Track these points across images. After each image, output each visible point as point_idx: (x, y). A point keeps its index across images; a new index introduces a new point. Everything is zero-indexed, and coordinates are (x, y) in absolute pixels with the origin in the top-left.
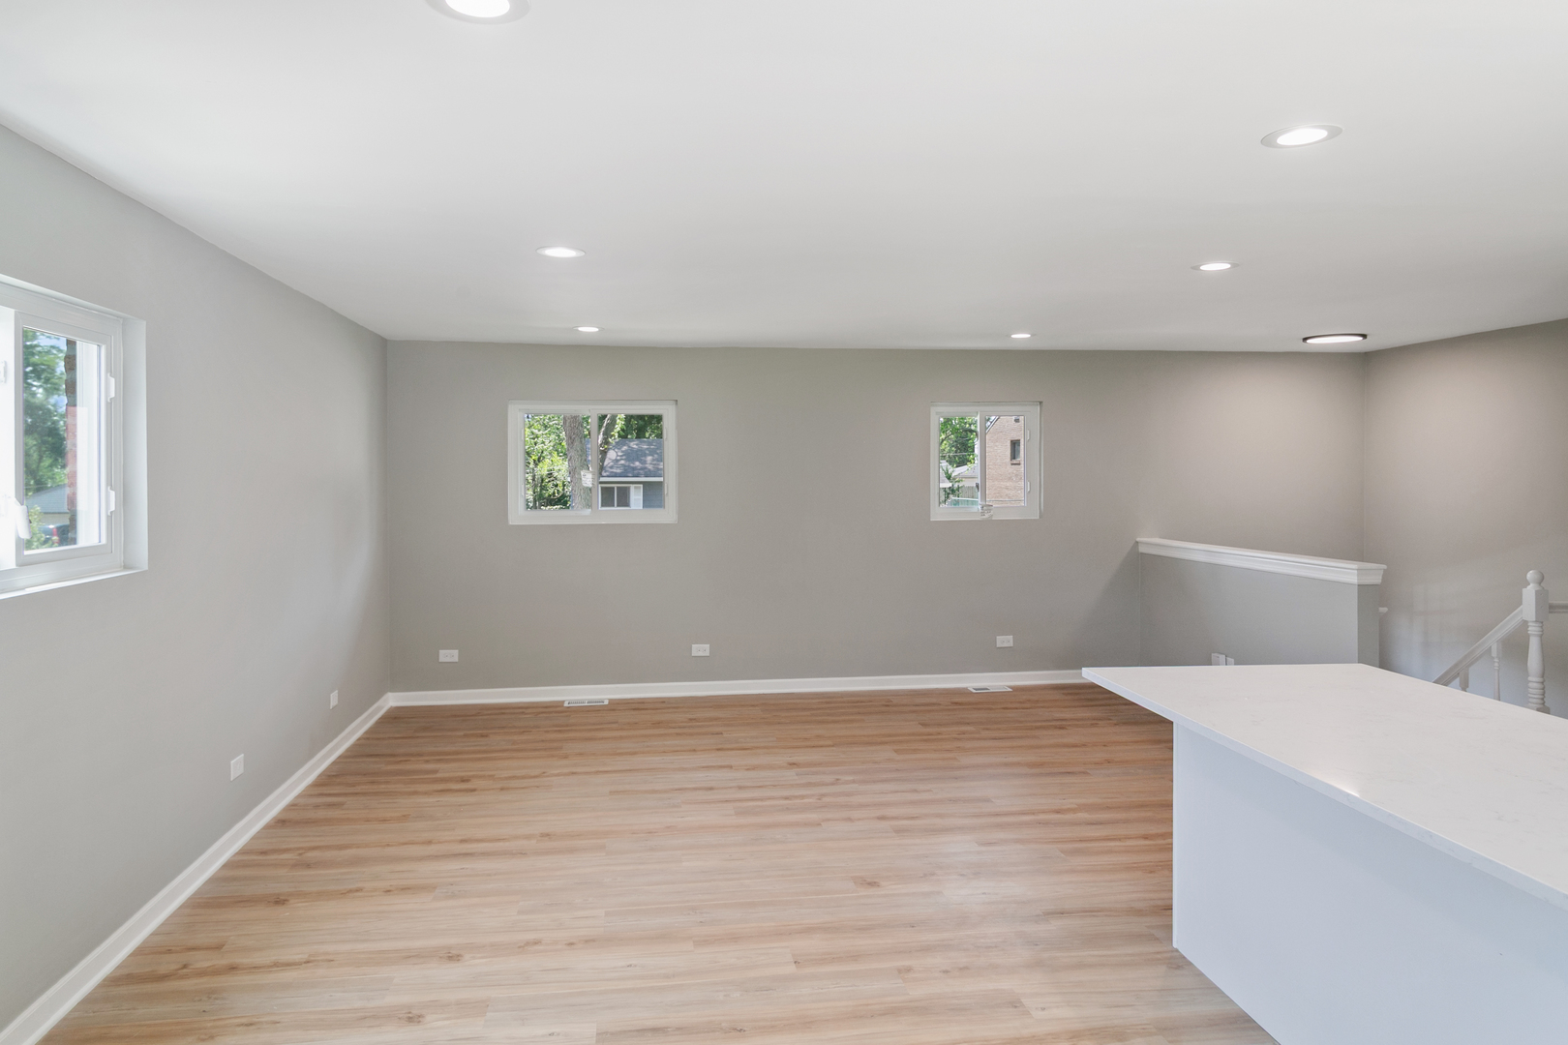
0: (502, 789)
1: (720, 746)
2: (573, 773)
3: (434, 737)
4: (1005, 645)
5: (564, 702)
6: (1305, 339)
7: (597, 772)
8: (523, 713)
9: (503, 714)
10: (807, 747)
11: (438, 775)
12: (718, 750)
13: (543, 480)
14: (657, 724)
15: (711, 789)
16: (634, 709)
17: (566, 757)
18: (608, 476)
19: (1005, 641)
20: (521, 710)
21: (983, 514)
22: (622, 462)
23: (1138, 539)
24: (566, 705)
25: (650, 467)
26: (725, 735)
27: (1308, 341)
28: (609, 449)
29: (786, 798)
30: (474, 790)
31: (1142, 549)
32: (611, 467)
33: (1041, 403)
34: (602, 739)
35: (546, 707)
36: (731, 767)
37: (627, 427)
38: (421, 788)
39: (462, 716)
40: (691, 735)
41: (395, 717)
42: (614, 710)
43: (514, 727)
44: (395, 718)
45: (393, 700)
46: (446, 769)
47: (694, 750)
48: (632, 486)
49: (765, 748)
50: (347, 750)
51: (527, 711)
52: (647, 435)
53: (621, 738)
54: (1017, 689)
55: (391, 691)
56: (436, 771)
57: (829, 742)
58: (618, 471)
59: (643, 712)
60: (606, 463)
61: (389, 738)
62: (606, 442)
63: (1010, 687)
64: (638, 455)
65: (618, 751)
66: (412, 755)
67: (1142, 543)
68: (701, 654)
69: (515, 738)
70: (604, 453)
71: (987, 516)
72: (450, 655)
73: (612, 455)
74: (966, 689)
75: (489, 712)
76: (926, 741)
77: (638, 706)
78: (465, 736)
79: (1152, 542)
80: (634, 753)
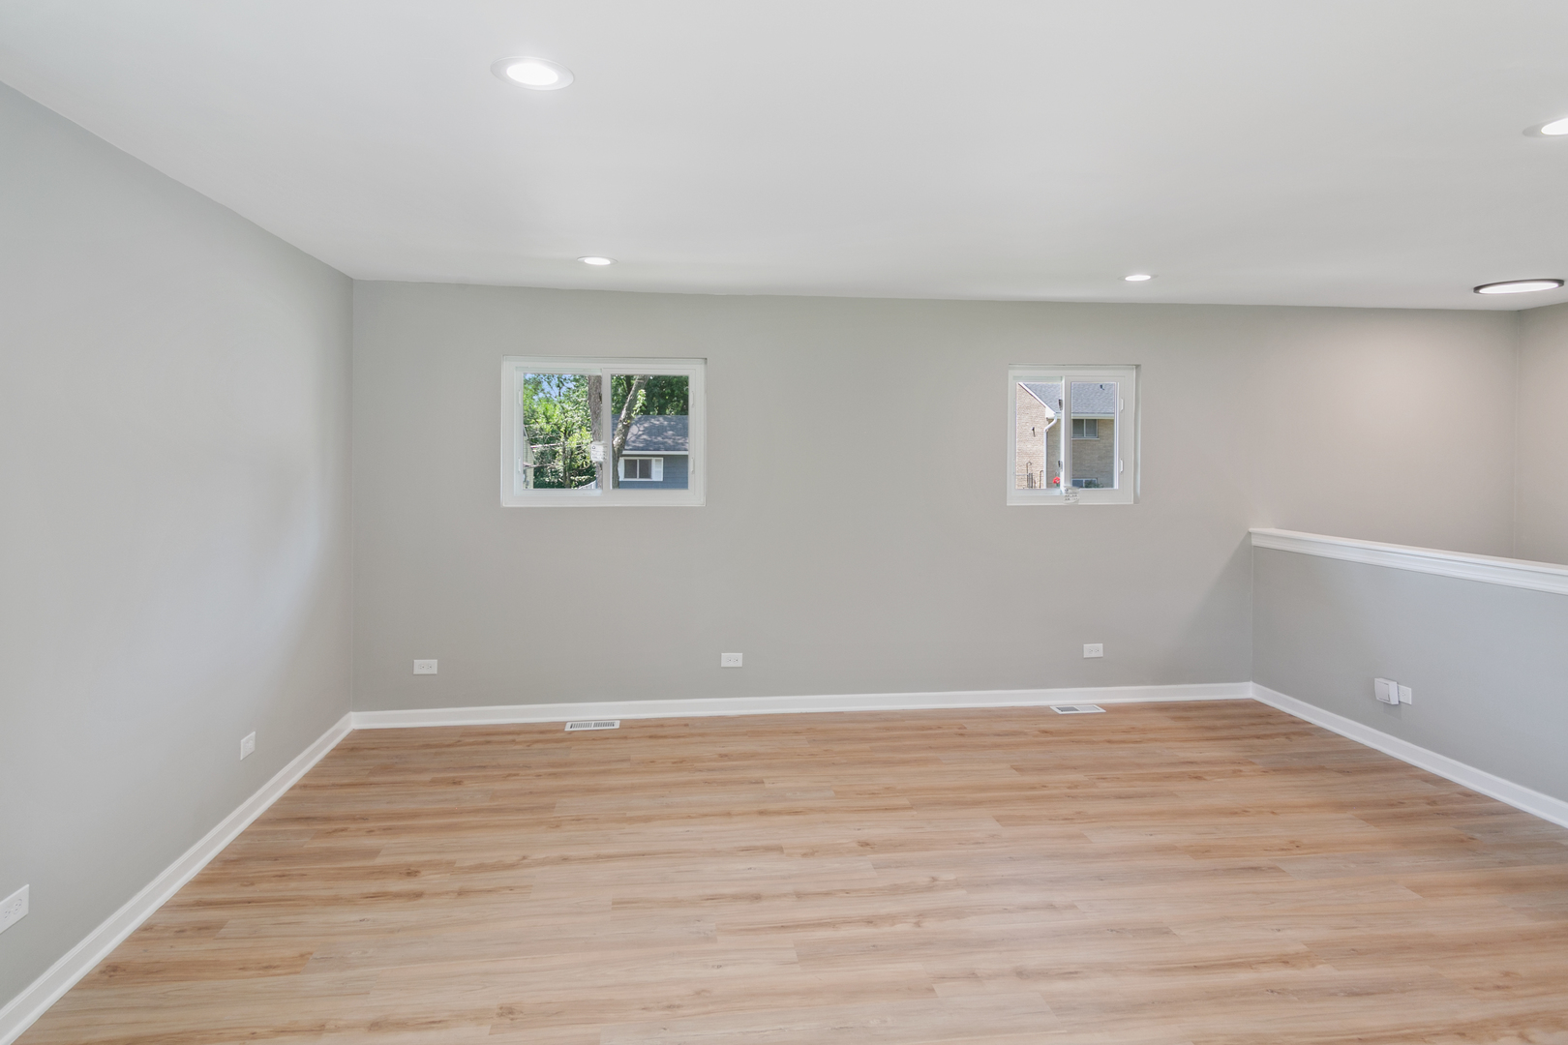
0: (461, 893)
1: (762, 807)
2: (565, 859)
3: (394, 783)
4: (1093, 655)
5: (564, 723)
6: (1477, 289)
7: (599, 858)
8: (513, 742)
9: (488, 742)
10: (878, 809)
11: (379, 861)
12: (762, 813)
13: (572, 452)
14: (680, 764)
15: (757, 897)
16: (651, 737)
17: (557, 825)
18: (631, 450)
19: (1093, 650)
20: (510, 737)
21: (1067, 498)
22: (645, 437)
23: (1251, 530)
24: (568, 728)
25: (670, 442)
26: (767, 786)
27: (1481, 291)
28: (632, 425)
29: (870, 922)
30: (418, 895)
31: (1255, 542)
32: (634, 442)
33: (1138, 366)
34: (610, 789)
35: (542, 732)
36: (779, 849)
37: (649, 404)
38: (347, 888)
39: (436, 746)
40: (724, 783)
41: (354, 748)
42: (626, 738)
43: (498, 767)
44: (352, 749)
45: (356, 721)
46: (394, 849)
47: (729, 814)
48: (654, 459)
49: (823, 810)
50: (270, 810)
51: (519, 738)
52: (667, 411)
53: (633, 788)
54: (1113, 710)
55: (353, 711)
56: (374, 853)
57: (904, 801)
58: (641, 445)
59: (661, 741)
60: (628, 437)
61: (334, 785)
62: (629, 417)
63: (1102, 706)
64: (660, 430)
65: (629, 814)
66: (353, 819)
67: (1255, 534)
68: (732, 664)
69: (498, 786)
70: (627, 428)
71: (1072, 501)
72: (427, 666)
73: (634, 430)
74: (1048, 708)
75: (472, 740)
76: (1029, 799)
77: (654, 731)
78: (434, 782)
79: (1268, 532)
80: (647, 819)
